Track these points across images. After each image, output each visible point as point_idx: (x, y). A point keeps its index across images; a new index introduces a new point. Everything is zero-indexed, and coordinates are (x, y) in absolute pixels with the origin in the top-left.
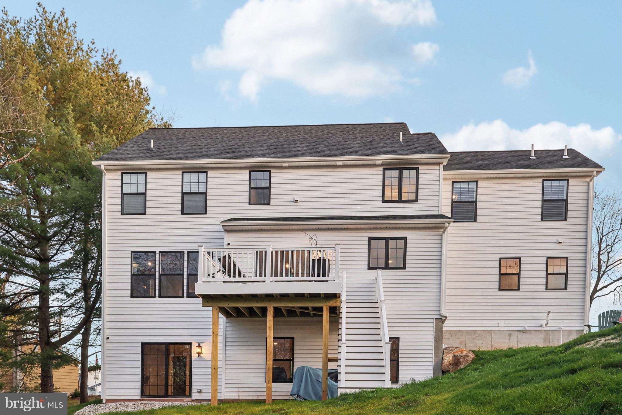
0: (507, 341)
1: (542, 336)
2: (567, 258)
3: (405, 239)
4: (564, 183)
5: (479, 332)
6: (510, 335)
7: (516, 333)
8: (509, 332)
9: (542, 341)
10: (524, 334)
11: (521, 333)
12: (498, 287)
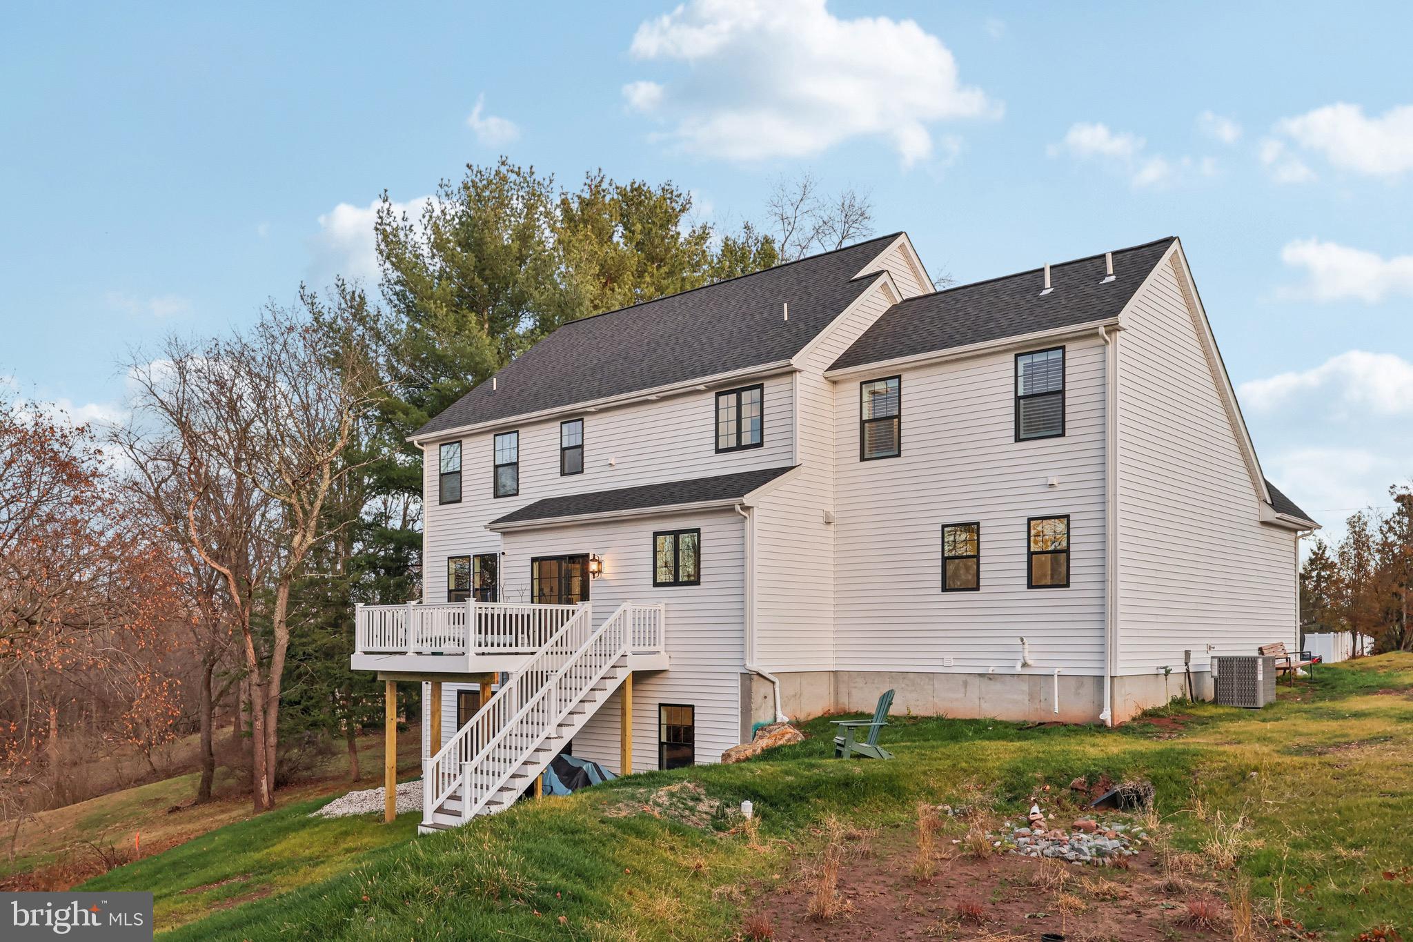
0: (961, 695)
1: (1025, 687)
2: (1067, 517)
3: (698, 531)
4: (1057, 355)
5: (911, 676)
6: (965, 684)
7: (977, 680)
8: (964, 677)
9: (1027, 698)
10: (992, 682)
11: (986, 680)
12: (939, 584)
